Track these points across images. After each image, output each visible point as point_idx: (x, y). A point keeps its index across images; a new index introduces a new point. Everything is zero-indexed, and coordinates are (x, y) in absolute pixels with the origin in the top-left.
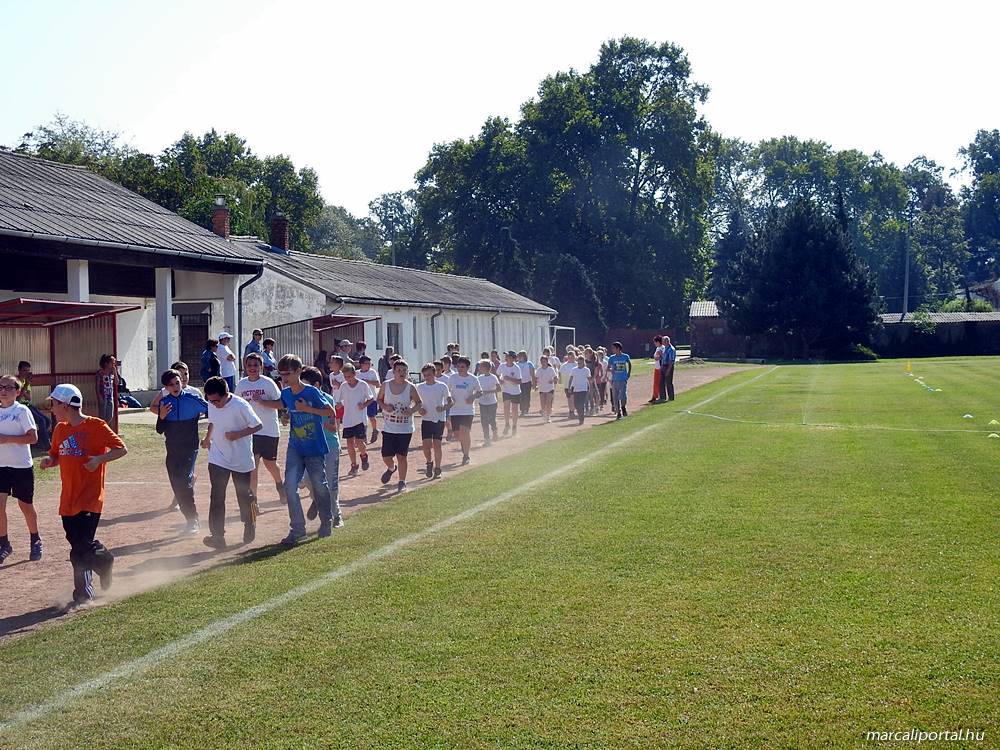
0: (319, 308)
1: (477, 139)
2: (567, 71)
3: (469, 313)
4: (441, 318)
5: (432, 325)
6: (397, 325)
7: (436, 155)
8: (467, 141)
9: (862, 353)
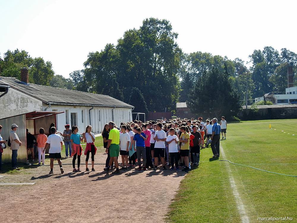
0: (39, 107)
1: (103, 51)
2: (133, 29)
3: (103, 108)
4: (93, 110)
5: (90, 113)
6: (75, 114)
7: (90, 56)
8: (100, 52)
9: (235, 119)
